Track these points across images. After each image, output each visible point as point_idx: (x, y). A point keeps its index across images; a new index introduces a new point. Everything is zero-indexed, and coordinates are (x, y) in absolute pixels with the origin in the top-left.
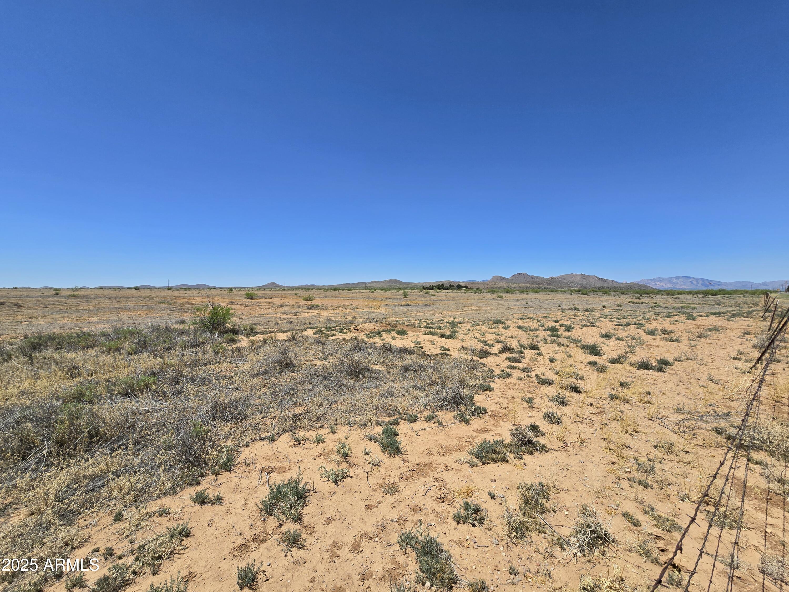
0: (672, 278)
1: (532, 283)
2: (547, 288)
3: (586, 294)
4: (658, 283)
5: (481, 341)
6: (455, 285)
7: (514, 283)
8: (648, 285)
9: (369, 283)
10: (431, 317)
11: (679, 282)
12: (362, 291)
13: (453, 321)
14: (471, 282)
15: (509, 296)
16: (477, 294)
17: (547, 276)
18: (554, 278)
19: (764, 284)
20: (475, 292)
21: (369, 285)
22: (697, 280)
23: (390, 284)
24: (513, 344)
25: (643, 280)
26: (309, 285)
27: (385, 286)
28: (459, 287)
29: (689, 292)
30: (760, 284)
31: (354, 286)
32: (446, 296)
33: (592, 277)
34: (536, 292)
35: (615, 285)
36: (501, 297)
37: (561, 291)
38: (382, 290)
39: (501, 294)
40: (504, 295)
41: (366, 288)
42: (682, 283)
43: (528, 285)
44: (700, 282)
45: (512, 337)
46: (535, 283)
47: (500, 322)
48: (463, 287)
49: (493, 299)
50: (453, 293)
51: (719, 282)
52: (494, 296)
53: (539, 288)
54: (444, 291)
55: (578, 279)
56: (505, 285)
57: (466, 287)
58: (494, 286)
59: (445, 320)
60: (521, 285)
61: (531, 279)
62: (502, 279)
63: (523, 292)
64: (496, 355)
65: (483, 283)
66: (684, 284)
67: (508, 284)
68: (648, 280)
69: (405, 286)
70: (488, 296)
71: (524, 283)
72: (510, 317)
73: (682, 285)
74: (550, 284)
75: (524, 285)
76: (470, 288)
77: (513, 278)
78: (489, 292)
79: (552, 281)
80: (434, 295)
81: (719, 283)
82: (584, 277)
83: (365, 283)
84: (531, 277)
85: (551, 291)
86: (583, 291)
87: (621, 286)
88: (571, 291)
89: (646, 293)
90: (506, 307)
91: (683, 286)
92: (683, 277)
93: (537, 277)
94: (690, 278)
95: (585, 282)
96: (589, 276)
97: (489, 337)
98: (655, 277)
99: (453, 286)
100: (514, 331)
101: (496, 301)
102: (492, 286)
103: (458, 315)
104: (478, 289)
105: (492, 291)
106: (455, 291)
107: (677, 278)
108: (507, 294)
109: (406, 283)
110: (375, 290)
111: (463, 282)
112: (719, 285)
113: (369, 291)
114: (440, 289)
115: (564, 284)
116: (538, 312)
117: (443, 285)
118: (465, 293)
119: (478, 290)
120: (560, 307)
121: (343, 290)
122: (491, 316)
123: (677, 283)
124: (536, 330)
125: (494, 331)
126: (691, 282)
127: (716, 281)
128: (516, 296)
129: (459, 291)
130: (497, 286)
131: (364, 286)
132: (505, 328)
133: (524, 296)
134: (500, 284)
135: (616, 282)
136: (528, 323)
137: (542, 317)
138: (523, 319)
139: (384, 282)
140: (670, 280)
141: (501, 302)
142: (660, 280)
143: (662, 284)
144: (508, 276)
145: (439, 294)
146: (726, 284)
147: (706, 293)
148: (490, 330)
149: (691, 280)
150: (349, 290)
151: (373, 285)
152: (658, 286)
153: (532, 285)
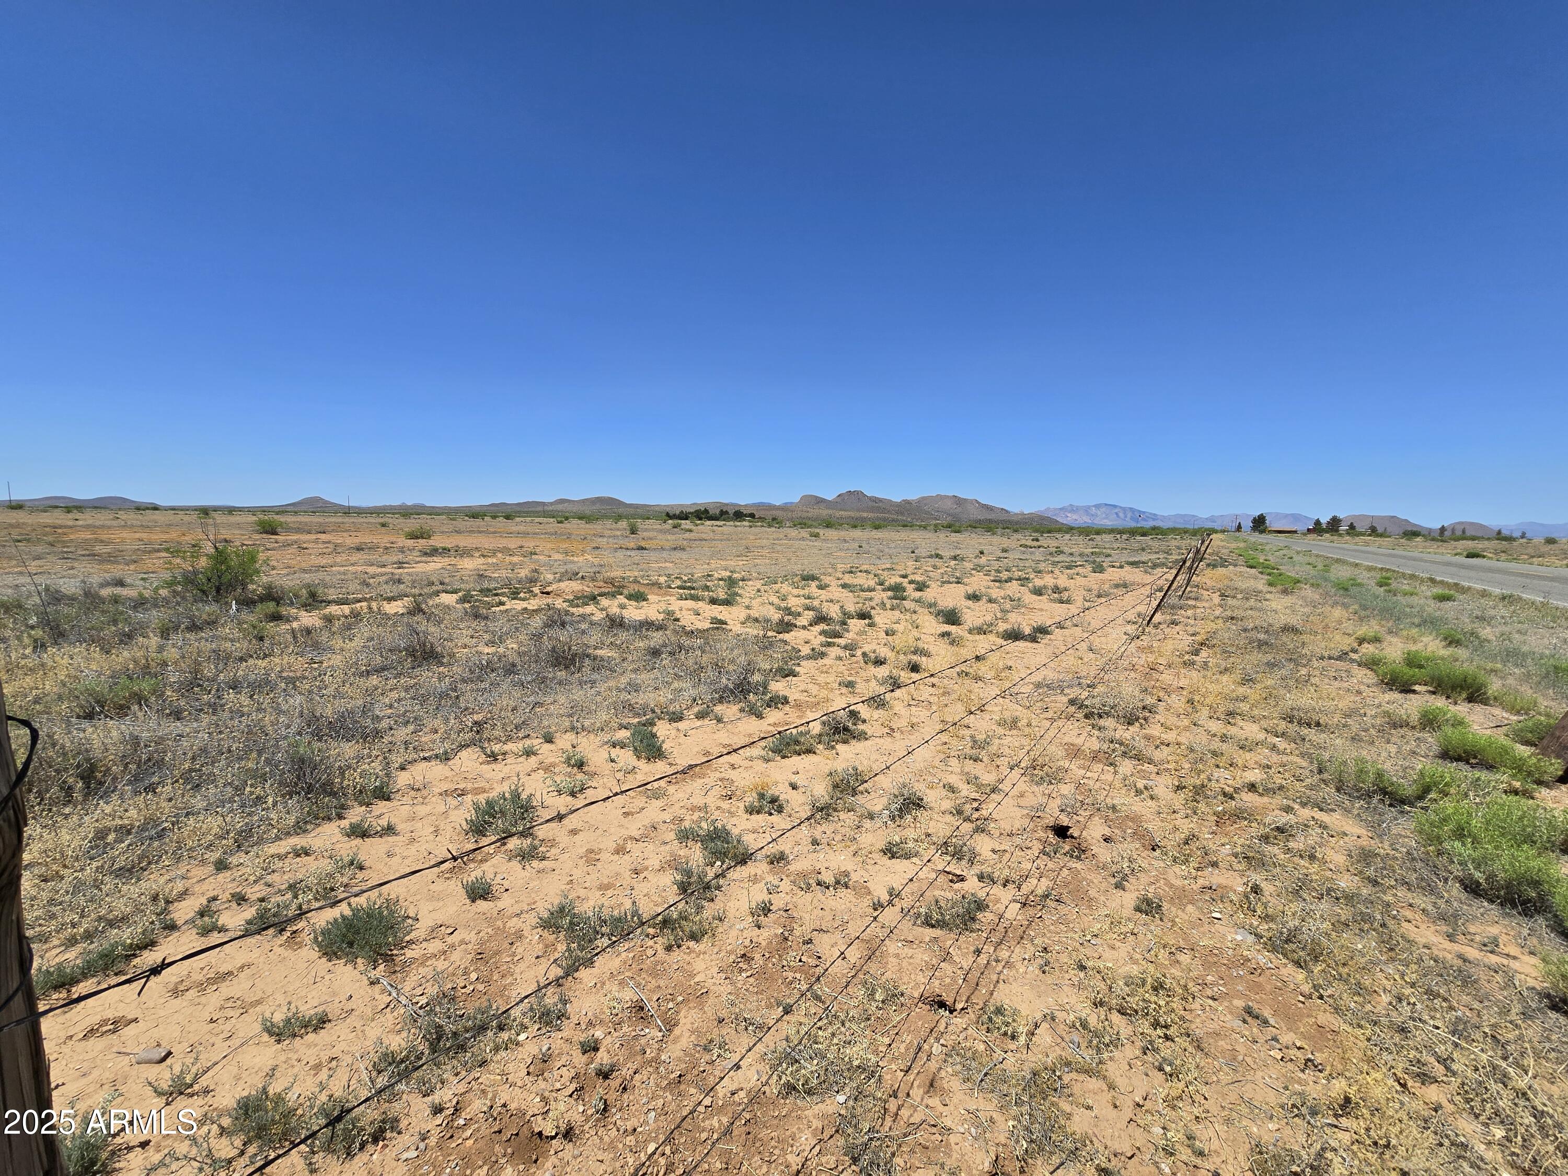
0: (1089, 507)
1: (872, 509)
2: (898, 520)
3: (958, 532)
4: (1069, 515)
5: (779, 608)
6: (731, 512)
7: (841, 510)
8: (1054, 517)
9: (552, 504)
10: (688, 571)
11: (1099, 513)
12: (537, 520)
13: (730, 577)
14: (760, 506)
15: (831, 533)
16: (773, 529)
17: (897, 499)
18: (907, 502)
19: (1212, 519)
20: (770, 526)
21: (551, 508)
22: (1124, 509)
23: (598, 506)
24: (834, 612)
25: (1048, 508)
26: (409, 504)
27: (587, 510)
28: (739, 515)
29: (1111, 531)
30: (1208, 519)
31: (518, 509)
32: (714, 531)
33: (971, 502)
34: (877, 527)
35: (1003, 517)
36: (816, 535)
37: (920, 526)
38: (580, 518)
39: (817, 530)
40: (821, 532)
41: (546, 514)
42: (1103, 515)
43: (865, 515)
44: (1129, 515)
45: (832, 601)
46: (878, 510)
47: (813, 578)
48: (746, 515)
49: (803, 539)
50: (728, 527)
51: (1155, 514)
52: (804, 533)
53: (885, 519)
54: (709, 523)
55: (949, 504)
56: (825, 512)
57: (752, 516)
58: (805, 515)
59: (716, 575)
60: (852, 514)
61: (871, 504)
62: (820, 501)
63: (855, 527)
64: (804, 627)
65: (784, 508)
66: (1106, 516)
67: (830, 512)
68: (1055, 509)
69: (632, 511)
70: (793, 533)
71: (858, 510)
72: (830, 570)
73: (1103, 518)
74: (902, 514)
75: (858, 514)
76: (760, 518)
77: (839, 500)
78: (795, 526)
79: (905, 507)
80: (691, 531)
81: (1155, 517)
82: (959, 501)
83: (543, 504)
84: (870, 499)
85: (904, 526)
86: (954, 527)
87: (1015, 518)
88: (936, 526)
89: (1049, 532)
90: (824, 552)
91: (1105, 521)
92: (1106, 505)
93: (880, 500)
94: (1115, 506)
95: (959, 510)
96: (964, 500)
97: (794, 603)
98: (1066, 504)
99: (727, 512)
100: (835, 592)
101: (808, 542)
102: (799, 513)
103: (739, 567)
104: (774, 519)
105: (801, 523)
106: (731, 523)
107: (1098, 506)
108: (827, 530)
109: (631, 505)
110: (567, 519)
111: (746, 506)
112: (1154, 520)
113: (552, 520)
114: (700, 519)
115: (927, 513)
116: (878, 561)
117: (706, 511)
118: (751, 527)
119: (775, 522)
120: (913, 552)
121: (494, 517)
122: (797, 569)
123: (1096, 515)
124: (873, 590)
125: (802, 592)
126: (1117, 514)
127: (1150, 514)
128: (843, 533)
129: (739, 524)
130: (810, 515)
131: (540, 509)
132: (821, 587)
133: (857, 533)
134: (815, 512)
135: (1007, 511)
136: (861, 580)
137: (883, 570)
138: (851, 572)
139: (584, 501)
140: (1086, 510)
141: (816, 544)
142: (1073, 509)
143: (1074, 517)
144: (830, 496)
145: (699, 527)
146: (1164, 518)
147: (1133, 532)
148: (796, 592)
149: (1116, 511)
150: (507, 517)
151: (560, 507)
152: (1070, 519)
153: (871, 515)
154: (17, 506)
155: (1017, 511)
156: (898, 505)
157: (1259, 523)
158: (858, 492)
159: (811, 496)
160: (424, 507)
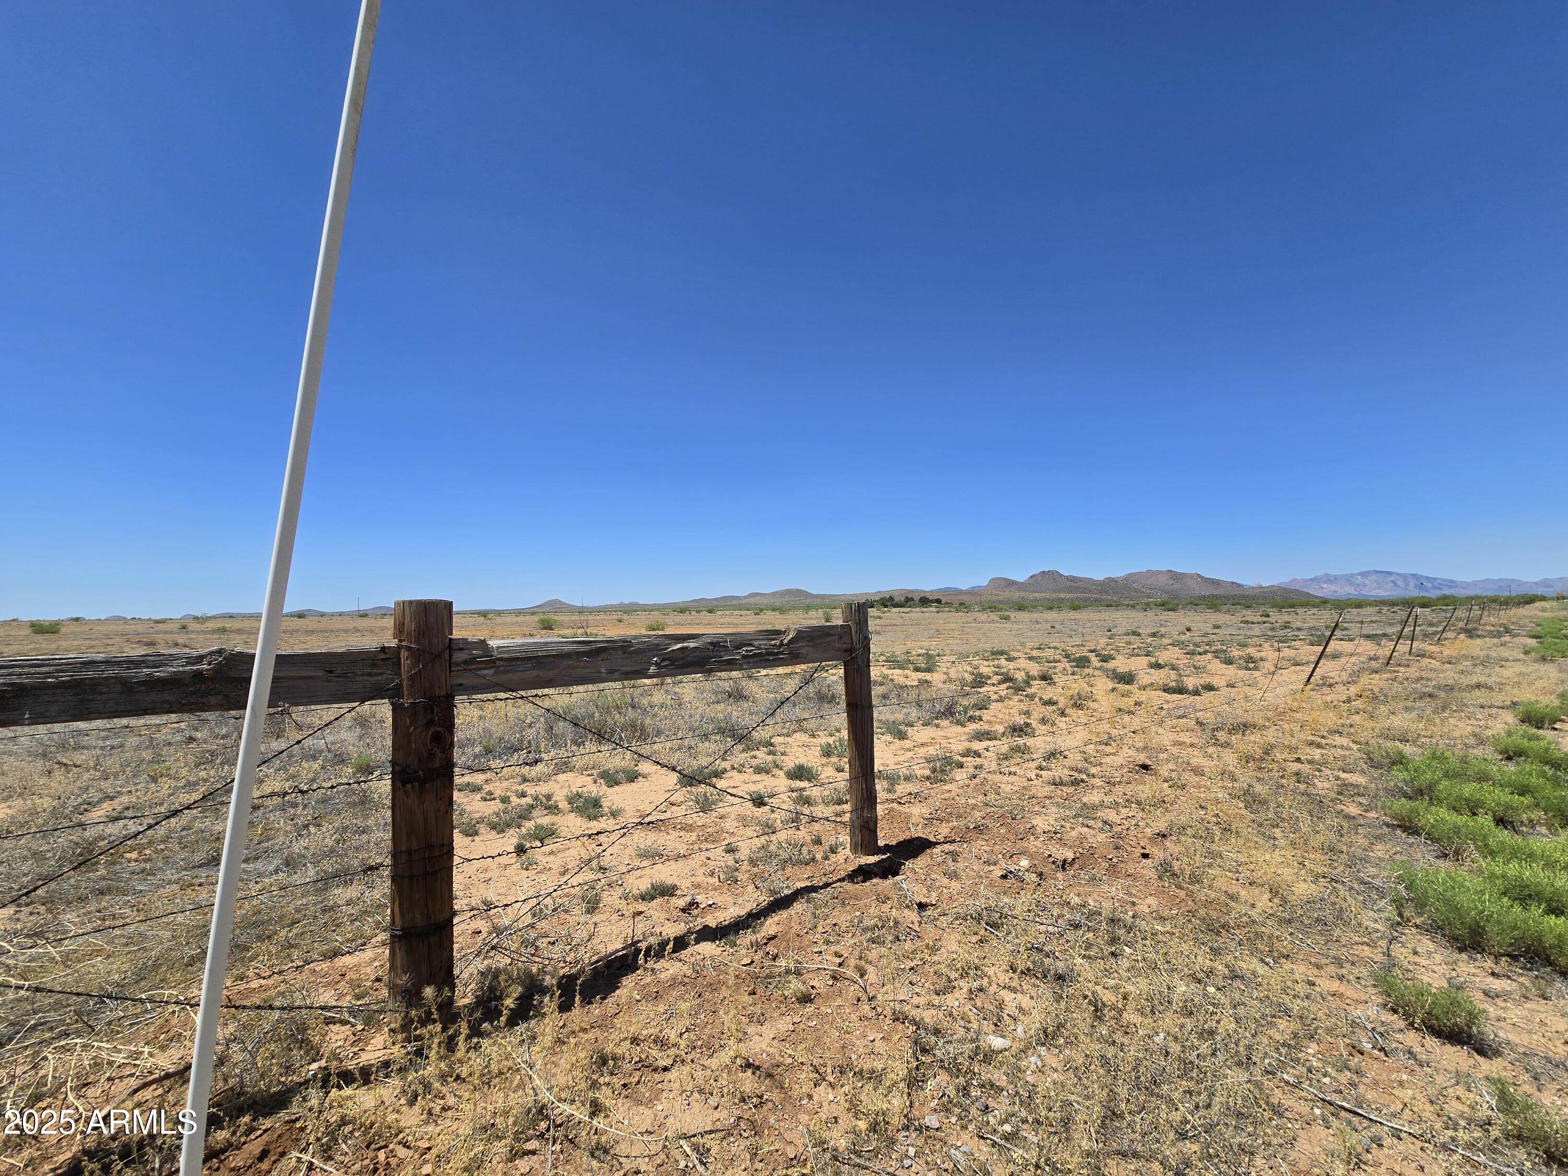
0: (1352, 575)
1: (1070, 590)
2: (1101, 600)
3: (1173, 610)
4: (1325, 586)
5: (972, 673)
6: (917, 598)
7: (1034, 592)
8: (1304, 590)
9: (745, 597)
11: (1367, 582)
12: (736, 612)
14: (947, 591)
15: (1024, 616)
16: (961, 614)
17: (1100, 577)
18: (1111, 580)
20: (957, 611)
21: (746, 601)
22: (1404, 577)
23: (787, 598)
25: (1295, 580)
27: (777, 602)
28: (925, 601)
29: (1380, 603)
30: (1536, 583)
31: (716, 603)
32: (902, 618)
33: (1191, 576)
34: (1075, 608)
35: (1237, 591)
36: (1007, 618)
37: (1128, 606)
38: (773, 610)
39: (1007, 613)
40: (1012, 615)
41: (740, 608)
42: (1375, 585)
43: (1063, 596)
44: (1412, 583)
46: (1077, 589)
47: (1003, 654)
48: (932, 601)
49: (993, 622)
50: (914, 613)
51: (1451, 581)
52: (994, 616)
53: (1085, 600)
54: (894, 610)
55: (1164, 581)
56: (1017, 595)
57: (938, 601)
58: (996, 598)
60: (1048, 595)
61: (1068, 583)
62: (1010, 583)
63: (1051, 609)
64: (994, 685)
65: (972, 592)
66: (1379, 586)
67: (1023, 594)
68: (1305, 580)
69: (818, 601)
70: (982, 616)
71: (1054, 591)
72: (1019, 647)
73: (1376, 588)
74: (1106, 593)
75: (1054, 596)
76: (947, 603)
77: (1032, 581)
78: (984, 610)
79: (1109, 585)
80: (880, 618)
81: (1452, 584)
82: (1175, 576)
83: (739, 598)
84: (1069, 578)
85: (1108, 606)
86: (1168, 605)
87: (1250, 593)
88: (1147, 604)
89: (1291, 606)
90: (1014, 632)
91: (1377, 591)
92: (1379, 573)
93: (1081, 580)
94: (1390, 573)
95: (1177, 586)
96: (1184, 575)
97: (984, 670)
98: (1319, 573)
99: (912, 599)
101: (998, 625)
102: (989, 598)
104: (961, 604)
105: (991, 607)
106: (918, 609)
107: (1365, 574)
108: (1019, 613)
109: (817, 596)
110: (762, 610)
111: (932, 591)
112: (1451, 587)
113: (749, 612)
114: (886, 606)
115: (1136, 591)
117: (891, 599)
118: (938, 612)
119: (963, 606)
120: (1110, 631)
121: (698, 612)
122: (988, 647)
123: (1365, 585)
125: (992, 663)
126: (1393, 581)
127: (1445, 580)
128: (1036, 616)
129: (925, 610)
130: (1000, 598)
131: (735, 602)
133: (1052, 615)
134: (1006, 594)
135: (1239, 585)
137: (1072, 646)
138: (1039, 648)
139: (774, 594)
140: (1349, 579)
141: (1006, 625)
142: (1329, 579)
143: (1332, 588)
144: (1021, 577)
145: (887, 614)
148: (986, 663)
149: (1392, 578)
150: (710, 611)
151: (753, 600)
152: (1327, 591)
153: (1071, 595)
154: (364, 615)
155: (1252, 583)
156: (1101, 583)
158: (1054, 572)
159: (1001, 578)
160: (637, 604)
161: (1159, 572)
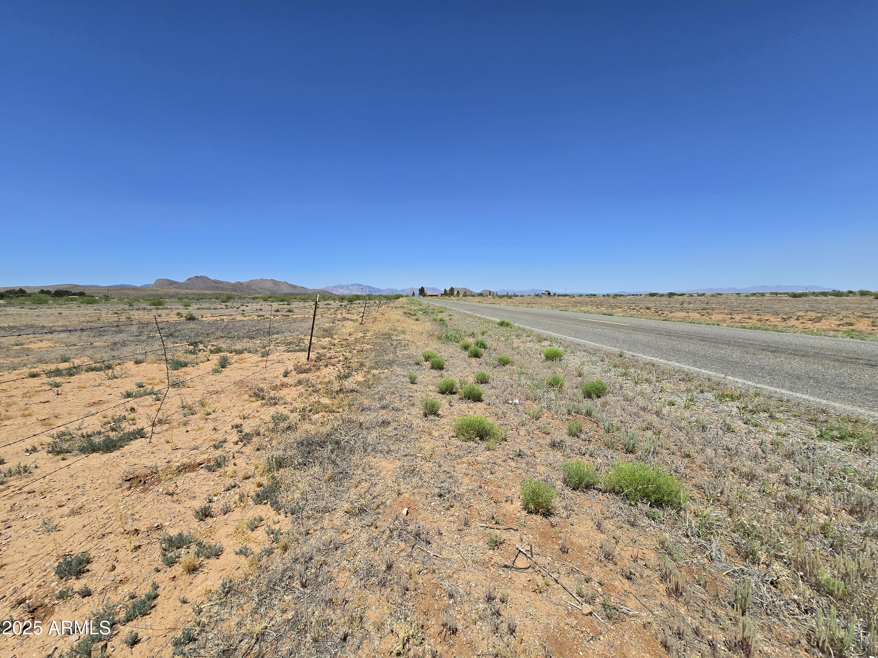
0: (348, 286)
1: (213, 288)
2: (231, 295)
4: (339, 290)
7: (190, 289)
8: (332, 292)
11: (353, 288)
17: (233, 281)
18: (241, 284)
19: (403, 291)
22: (365, 286)
25: (328, 286)
33: (282, 283)
35: (303, 292)
42: (356, 290)
43: (209, 292)
44: (368, 289)
46: (218, 288)
53: (221, 295)
55: (269, 285)
60: (198, 292)
61: (213, 284)
68: (332, 287)
71: (204, 289)
73: (356, 292)
74: (238, 291)
75: (203, 292)
77: (188, 282)
79: (238, 286)
81: (379, 290)
82: (275, 283)
84: (213, 281)
85: (240, 299)
86: (273, 298)
87: (310, 292)
92: (357, 284)
93: (221, 282)
94: (360, 285)
95: (275, 288)
96: (279, 282)
98: (337, 284)
102: (150, 292)
107: (352, 285)
112: (379, 291)
115: (255, 290)
126: (362, 288)
127: (376, 288)
134: (167, 291)
135: (305, 288)
140: (347, 287)
142: (341, 287)
143: (342, 291)
146: (383, 291)
152: (340, 292)
153: (212, 292)
155: (312, 288)
156: (234, 285)
157: (422, 291)
158: (203, 277)
159: (163, 279)
161: (267, 280)
